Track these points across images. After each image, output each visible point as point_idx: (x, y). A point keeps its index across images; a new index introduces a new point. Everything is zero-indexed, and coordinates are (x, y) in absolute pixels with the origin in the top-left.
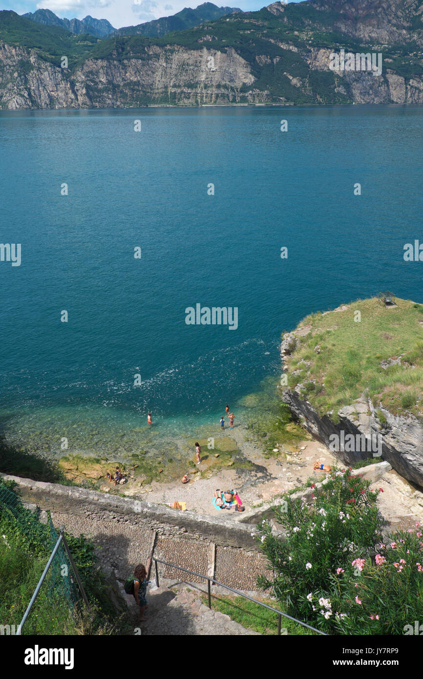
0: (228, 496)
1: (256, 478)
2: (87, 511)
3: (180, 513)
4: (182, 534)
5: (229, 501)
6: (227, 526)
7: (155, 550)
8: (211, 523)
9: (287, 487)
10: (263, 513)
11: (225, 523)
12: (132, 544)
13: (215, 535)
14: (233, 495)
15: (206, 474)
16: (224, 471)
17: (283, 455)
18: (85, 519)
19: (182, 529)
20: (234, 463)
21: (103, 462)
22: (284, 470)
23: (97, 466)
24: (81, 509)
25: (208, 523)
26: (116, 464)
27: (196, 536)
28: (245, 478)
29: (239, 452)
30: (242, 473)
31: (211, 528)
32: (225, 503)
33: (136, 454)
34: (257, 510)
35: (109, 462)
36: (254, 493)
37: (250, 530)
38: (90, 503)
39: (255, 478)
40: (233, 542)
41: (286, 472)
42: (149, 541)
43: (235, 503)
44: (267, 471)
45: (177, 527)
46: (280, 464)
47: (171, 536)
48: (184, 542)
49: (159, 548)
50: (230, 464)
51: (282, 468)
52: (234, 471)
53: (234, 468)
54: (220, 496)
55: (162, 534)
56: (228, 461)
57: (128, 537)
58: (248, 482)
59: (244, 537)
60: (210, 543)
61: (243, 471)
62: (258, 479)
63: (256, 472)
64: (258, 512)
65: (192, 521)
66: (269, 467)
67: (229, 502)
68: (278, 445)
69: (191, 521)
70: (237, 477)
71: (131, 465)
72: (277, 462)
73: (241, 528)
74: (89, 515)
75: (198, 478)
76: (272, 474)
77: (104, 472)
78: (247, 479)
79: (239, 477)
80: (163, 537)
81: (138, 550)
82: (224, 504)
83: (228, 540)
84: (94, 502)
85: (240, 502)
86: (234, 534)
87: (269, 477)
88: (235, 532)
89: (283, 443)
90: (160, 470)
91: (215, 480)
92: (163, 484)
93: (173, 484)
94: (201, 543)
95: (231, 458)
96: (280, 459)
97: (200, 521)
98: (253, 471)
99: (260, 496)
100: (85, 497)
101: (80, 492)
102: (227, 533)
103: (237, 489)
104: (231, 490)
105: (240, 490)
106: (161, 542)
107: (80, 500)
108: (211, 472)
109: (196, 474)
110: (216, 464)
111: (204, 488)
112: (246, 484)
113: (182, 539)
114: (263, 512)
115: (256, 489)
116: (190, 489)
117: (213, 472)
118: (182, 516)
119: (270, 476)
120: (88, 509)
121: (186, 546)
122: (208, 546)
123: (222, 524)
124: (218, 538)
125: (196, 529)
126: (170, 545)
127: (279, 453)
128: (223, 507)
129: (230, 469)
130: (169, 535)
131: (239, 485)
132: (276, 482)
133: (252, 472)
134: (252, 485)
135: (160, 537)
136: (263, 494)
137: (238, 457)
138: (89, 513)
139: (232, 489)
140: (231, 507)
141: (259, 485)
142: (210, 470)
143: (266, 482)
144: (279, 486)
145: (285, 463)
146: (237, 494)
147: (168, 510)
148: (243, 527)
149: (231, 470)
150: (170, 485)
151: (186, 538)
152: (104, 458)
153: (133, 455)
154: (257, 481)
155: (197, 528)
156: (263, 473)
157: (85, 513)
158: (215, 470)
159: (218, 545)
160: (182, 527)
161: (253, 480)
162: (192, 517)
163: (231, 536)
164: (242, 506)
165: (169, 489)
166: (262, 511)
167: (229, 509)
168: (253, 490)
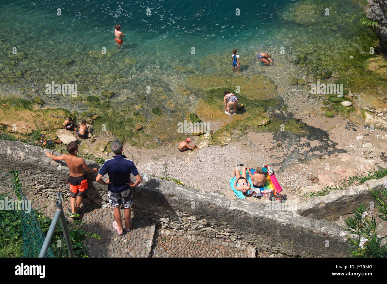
0: (259, 177)
1: (309, 149)
2: (39, 183)
3: (199, 195)
4: (200, 229)
5: (259, 185)
6: (280, 220)
7: (154, 251)
8: (252, 213)
9: (362, 166)
10: (328, 206)
11: (276, 215)
12: (115, 239)
13: (257, 234)
14: (266, 174)
15: (219, 138)
16: (252, 135)
17: (359, 112)
18: (34, 196)
19: (201, 222)
20: (270, 122)
21: (36, 107)
22: (359, 137)
23: (26, 114)
24: (26, 178)
25: (246, 213)
26: (59, 111)
27: (225, 233)
28: (288, 147)
29: (280, 103)
30: (284, 139)
31: (251, 221)
32: (252, 187)
33: (94, 97)
34: (317, 200)
35: (47, 107)
36: (304, 174)
37: (319, 229)
38: (44, 170)
39: (306, 149)
40: (287, 248)
41: (363, 142)
42: (145, 237)
43: (270, 188)
44: (328, 138)
45: (193, 218)
46: (352, 127)
47: (181, 231)
48: (203, 242)
49: (162, 249)
50: (263, 122)
51: (356, 135)
52: (270, 135)
53: (270, 131)
54: (244, 175)
55: (167, 227)
56: (260, 118)
57: (109, 229)
58: (294, 155)
59: (306, 239)
60: (247, 246)
61: (285, 136)
62: (312, 150)
63: (309, 138)
64: (319, 204)
65: (220, 208)
66: (333, 131)
67: (260, 187)
68: (350, 94)
69: (218, 208)
70: (275, 145)
71: (86, 115)
72: (348, 123)
73: (303, 225)
74: (40, 190)
75: (205, 144)
76: (337, 144)
77: (38, 124)
78: (292, 149)
79: (279, 146)
80: (168, 232)
81: (126, 250)
82: (250, 189)
83: (279, 244)
84: (50, 168)
85: (279, 187)
86: (290, 234)
87: (331, 149)
88: (292, 231)
89: (360, 91)
90: (138, 125)
91: (234, 148)
92: (143, 150)
93: (161, 151)
94: (231, 245)
95: (265, 111)
96: (353, 118)
97: (234, 210)
98: (304, 136)
99: (314, 180)
100: (36, 159)
101: (27, 150)
102: (278, 232)
103: (273, 165)
104: (263, 166)
105: (278, 168)
106: (165, 240)
107: (26, 164)
108: (228, 135)
109: (202, 137)
110: (238, 121)
111: (217, 160)
112: (290, 157)
113: (199, 237)
114: (328, 204)
115: (307, 166)
116: (191, 160)
117: (231, 134)
118: (203, 199)
119: (334, 147)
120: (41, 180)
121: (207, 249)
122: (243, 251)
123: (270, 217)
124: (261, 239)
125: (225, 223)
126: (180, 245)
127: (352, 108)
128: (249, 192)
129: (263, 131)
130: (178, 229)
131: (278, 158)
132: (344, 158)
133: (302, 139)
134: (300, 160)
135: (162, 232)
136: (319, 177)
137: (277, 111)
138: (41, 186)
139: (265, 164)
140: (263, 193)
141: (314, 161)
142: (227, 130)
143: (327, 157)
144: (348, 164)
145: (362, 127)
146: (273, 174)
147: (179, 188)
148: (306, 223)
149: (265, 134)
150: (155, 152)
151: (206, 236)
152: (39, 101)
153: (91, 99)
154: (311, 153)
155: (227, 220)
156: (322, 140)
157: (35, 185)
158: (236, 132)
159: (261, 251)
160: (203, 217)
161: (302, 151)
162: (219, 202)
163: (285, 237)
164: (282, 193)
165: (154, 158)
166: (327, 202)
167: (259, 197)
168: (302, 168)
